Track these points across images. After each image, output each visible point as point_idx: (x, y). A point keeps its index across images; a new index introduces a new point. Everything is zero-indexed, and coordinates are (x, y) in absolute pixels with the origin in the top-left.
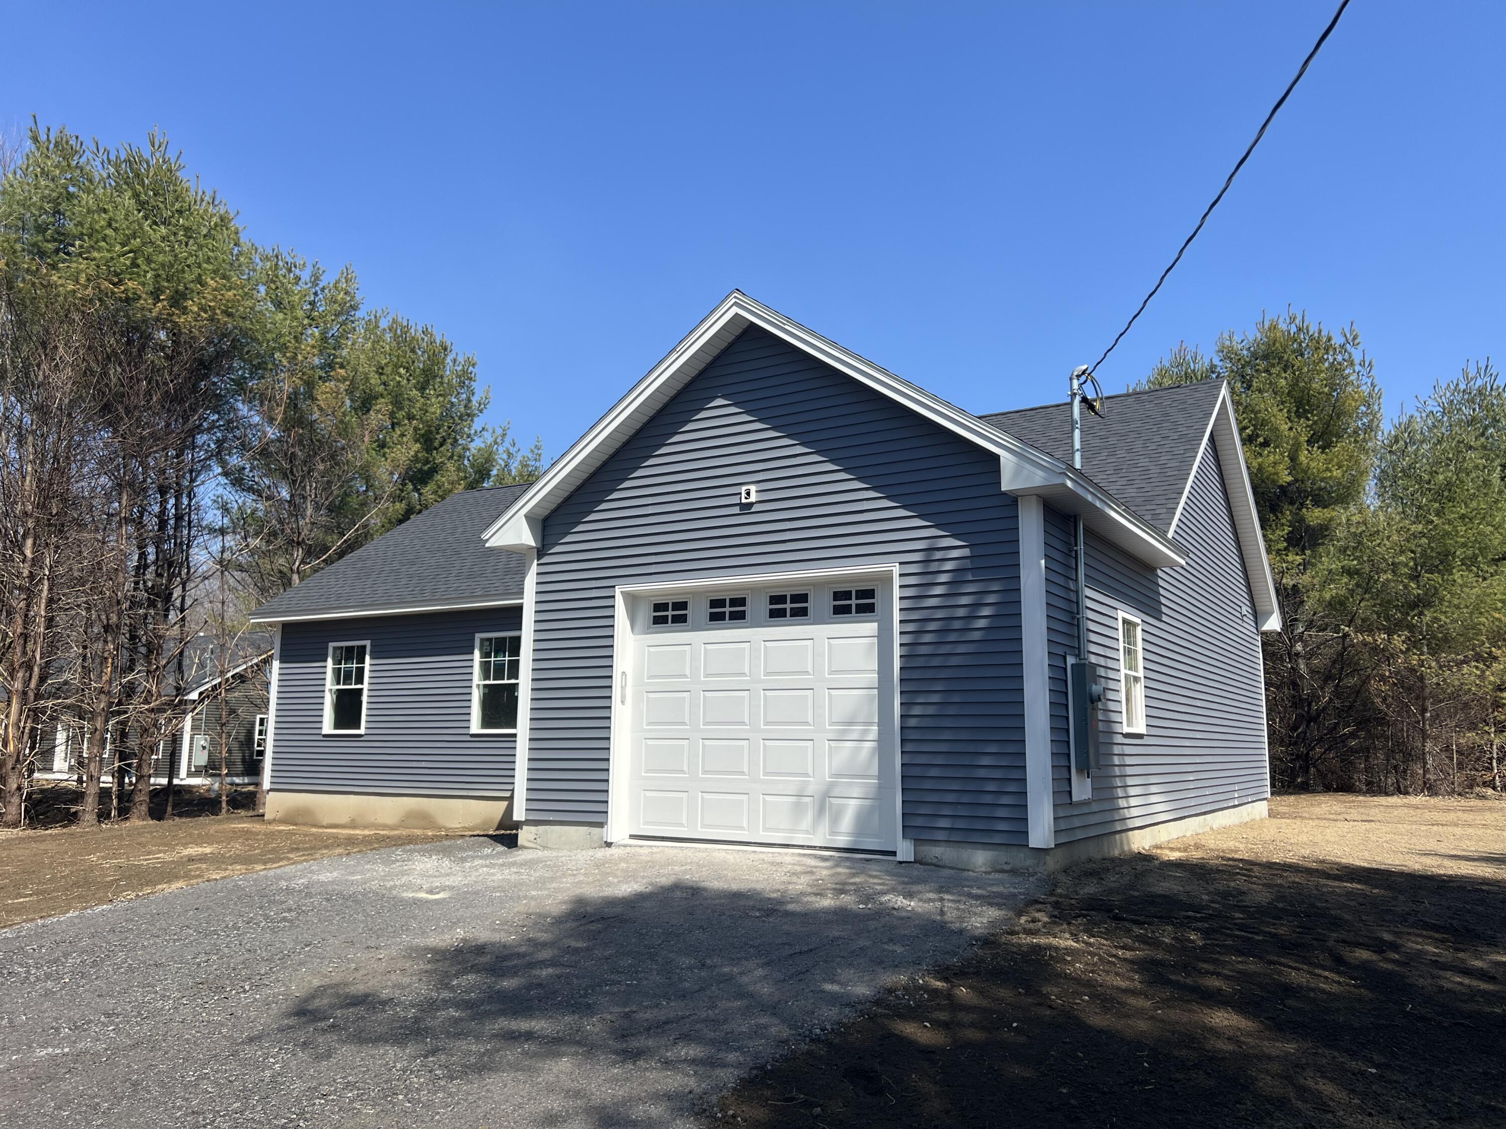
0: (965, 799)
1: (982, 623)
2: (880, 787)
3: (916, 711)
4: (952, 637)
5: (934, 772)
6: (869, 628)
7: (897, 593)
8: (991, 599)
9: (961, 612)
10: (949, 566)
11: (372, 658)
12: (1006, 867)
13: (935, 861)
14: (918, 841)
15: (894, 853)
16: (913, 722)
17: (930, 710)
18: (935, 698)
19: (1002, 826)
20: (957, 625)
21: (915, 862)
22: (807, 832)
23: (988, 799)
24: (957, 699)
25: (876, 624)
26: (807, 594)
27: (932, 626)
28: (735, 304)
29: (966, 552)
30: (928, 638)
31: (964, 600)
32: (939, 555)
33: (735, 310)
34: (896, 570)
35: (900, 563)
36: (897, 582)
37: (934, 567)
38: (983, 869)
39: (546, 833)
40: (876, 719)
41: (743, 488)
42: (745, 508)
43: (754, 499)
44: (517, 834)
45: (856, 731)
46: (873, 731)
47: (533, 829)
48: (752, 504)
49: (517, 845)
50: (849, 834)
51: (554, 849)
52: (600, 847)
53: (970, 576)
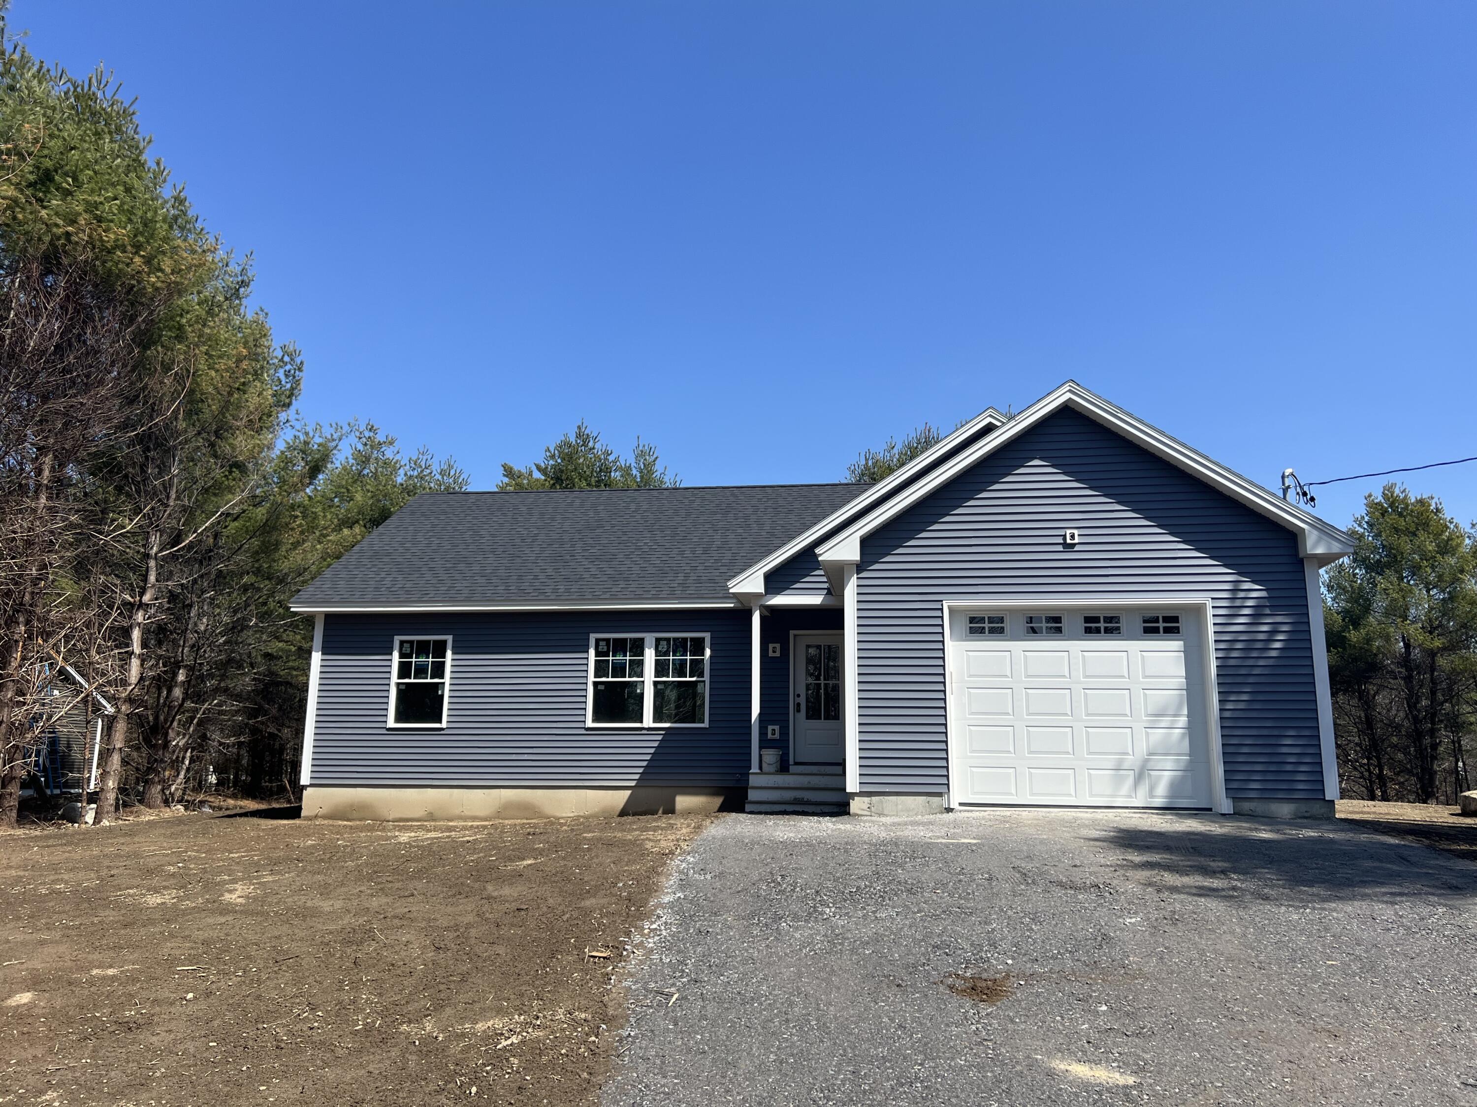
0: (1273, 768)
1: (1277, 645)
2: (1191, 762)
3: (1229, 706)
4: (1255, 654)
5: (1245, 750)
7: (1210, 621)
8: (1285, 628)
9: (1261, 637)
10: (1250, 603)
11: (453, 653)
12: (1306, 815)
13: (1250, 812)
15: (1210, 810)
16: (1227, 714)
17: (1241, 706)
18: (1245, 697)
19: (1301, 786)
20: (1259, 645)
21: (1234, 814)
22: (1129, 796)
23: (1289, 768)
24: (1261, 697)
25: (1182, 643)
27: (1239, 646)
28: (1070, 391)
29: (1263, 594)
30: (1236, 654)
31: (1265, 628)
32: (1242, 595)
33: (1069, 395)
34: (1210, 604)
35: (1212, 599)
36: (1210, 612)
37: (1238, 603)
38: (1289, 817)
39: (881, 802)
40: (1185, 712)
41: (1068, 532)
42: (1069, 547)
43: (1076, 541)
44: (849, 804)
45: (1166, 721)
46: (1183, 721)
47: (867, 799)
48: (1075, 544)
49: (849, 814)
50: (1166, 797)
51: (891, 816)
52: (942, 813)
53: (1268, 611)
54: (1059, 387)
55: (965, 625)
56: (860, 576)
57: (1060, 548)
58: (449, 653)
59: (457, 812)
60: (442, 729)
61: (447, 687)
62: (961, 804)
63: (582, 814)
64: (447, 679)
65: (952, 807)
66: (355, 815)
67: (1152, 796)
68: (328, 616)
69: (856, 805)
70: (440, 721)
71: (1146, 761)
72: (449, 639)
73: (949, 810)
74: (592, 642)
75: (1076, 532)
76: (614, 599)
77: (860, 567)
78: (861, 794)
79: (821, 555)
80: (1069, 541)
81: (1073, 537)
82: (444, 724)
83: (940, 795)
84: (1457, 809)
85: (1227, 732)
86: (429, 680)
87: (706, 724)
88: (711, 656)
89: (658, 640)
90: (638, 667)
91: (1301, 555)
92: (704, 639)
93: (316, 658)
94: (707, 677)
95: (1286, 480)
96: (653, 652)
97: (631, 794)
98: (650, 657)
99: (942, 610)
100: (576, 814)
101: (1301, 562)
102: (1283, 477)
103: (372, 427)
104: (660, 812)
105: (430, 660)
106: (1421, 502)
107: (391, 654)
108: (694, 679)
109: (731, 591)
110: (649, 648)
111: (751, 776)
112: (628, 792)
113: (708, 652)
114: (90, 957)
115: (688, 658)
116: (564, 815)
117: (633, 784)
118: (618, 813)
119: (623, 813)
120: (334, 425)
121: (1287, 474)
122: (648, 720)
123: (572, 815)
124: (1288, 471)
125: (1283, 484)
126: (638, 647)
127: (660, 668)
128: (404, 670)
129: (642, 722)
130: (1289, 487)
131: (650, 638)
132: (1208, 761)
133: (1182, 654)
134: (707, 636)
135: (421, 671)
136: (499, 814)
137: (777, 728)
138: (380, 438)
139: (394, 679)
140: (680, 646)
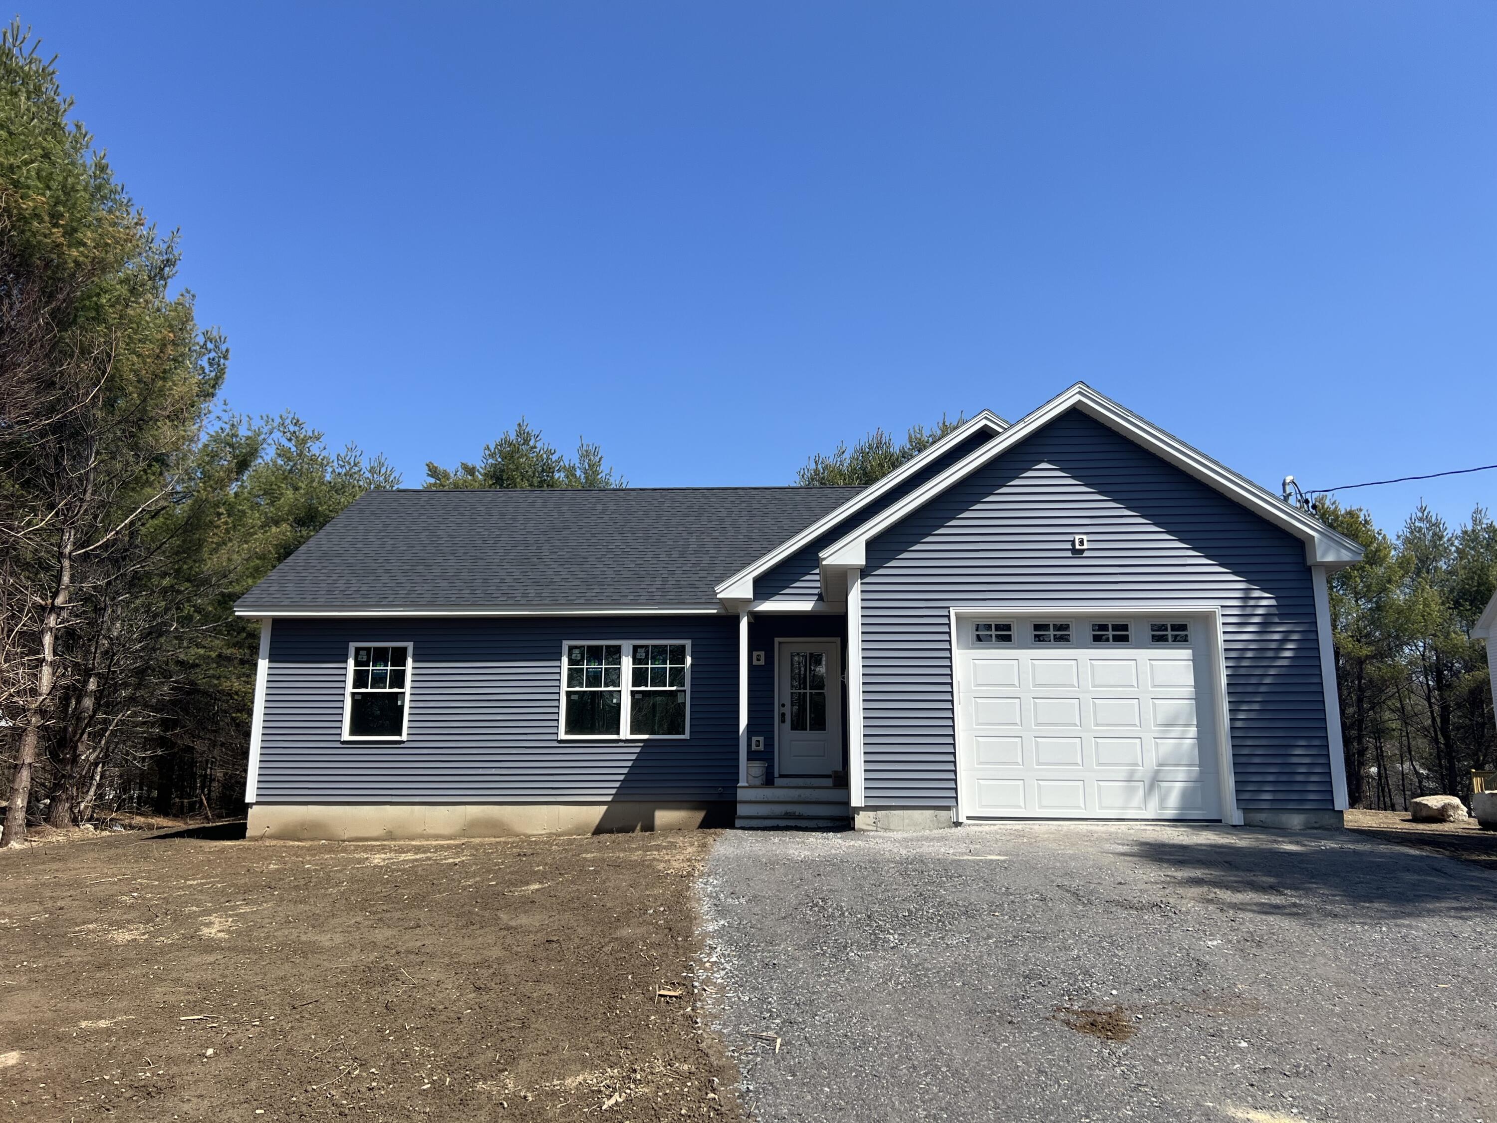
0: (1284, 778)
1: (1288, 654)
2: (1201, 772)
3: (1241, 716)
4: (1265, 663)
5: (1257, 760)
6: (1186, 653)
7: (1220, 629)
8: (1295, 637)
9: (1273, 645)
10: (1260, 611)
11: (414, 661)
12: (1316, 825)
13: (1261, 824)
14: (1245, 810)
15: (1220, 821)
16: (1239, 724)
17: (1253, 715)
18: (1256, 707)
19: (1313, 797)
20: (1270, 654)
21: (1245, 825)
22: (1140, 808)
23: (1299, 778)
24: (1272, 707)
25: (1190, 651)
26: (1127, 625)
27: (1250, 654)
28: (1079, 393)
29: (1273, 602)
30: (1245, 663)
31: (1276, 637)
32: (1252, 603)
33: (1078, 397)
34: (1219, 612)
35: (1222, 606)
36: (1220, 620)
37: (1248, 611)
38: (1298, 827)
39: (887, 816)
40: (1195, 723)
41: (1077, 537)
42: (1077, 553)
43: (1085, 547)
44: (853, 819)
45: (1176, 731)
46: (1193, 731)
47: (872, 814)
48: (1083, 551)
49: (853, 829)
50: (1176, 809)
51: (898, 831)
52: (950, 827)
53: (1277, 620)
54: (1068, 389)
55: (972, 634)
56: (865, 581)
57: (1069, 554)
58: (410, 661)
59: (419, 830)
60: (403, 742)
61: (408, 698)
62: (968, 818)
63: (554, 831)
64: (407, 689)
65: (960, 821)
66: (306, 834)
67: (1162, 808)
68: (276, 621)
69: (861, 820)
70: (400, 734)
71: (1157, 772)
72: (410, 646)
73: (958, 824)
74: (565, 650)
75: (1085, 537)
76: (589, 604)
77: (864, 572)
78: (867, 808)
79: (825, 559)
80: (1078, 547)
81: (1082, 543)
82: (404, 737)
83: (948, 808)
84: (1408, 815)
85: (1238, 742)
86: (387, 690)
87: (687, 736)
88: (692, 665)
89: (635, 648)
90: (614, 678)
91: (1309, 564)
92: (683, 647)
93: (263, 665)
94: (687, 687)
95: (1287, 487)
96: (631, 660)
97: (607, 810)
98: (627, 665)
99: (949, 617)
100: (548, 831)
101: (1309, 570)
102: (1284, 484)
103: (298, 421)
104: (638, 828)
105: (389, 668)
106: (1350, 514)
107: (346, 662)
108: (674, 688)
109: (719, 596)
110: (627, 656)
111: (738, 790)
112: (604, 808)
113: (689, 660)
114: (72, 1006)
115: (668, 666)
116: (535, 832)
117: (609, 799)
118: (592, 830)
119: (599, 830)
120: (265, 418)
121: (1288, 481)
122: (625, 732)
123: (543, 832)
124: (1289, 479)
125: (1284, 491)
126: (615, 654)
127: (639, 677)
128: (360, 679)
129: (618, 733)
130: (1290, 494)
131: (627, 646)
132: (1217, 772)
133: (1191, 663)
134: (688, 643)
135: (379, 680)
136: (463, 833)
137: (761, 739)
138: (307, 431)
139: (349, 688)
140: (659, 653)
